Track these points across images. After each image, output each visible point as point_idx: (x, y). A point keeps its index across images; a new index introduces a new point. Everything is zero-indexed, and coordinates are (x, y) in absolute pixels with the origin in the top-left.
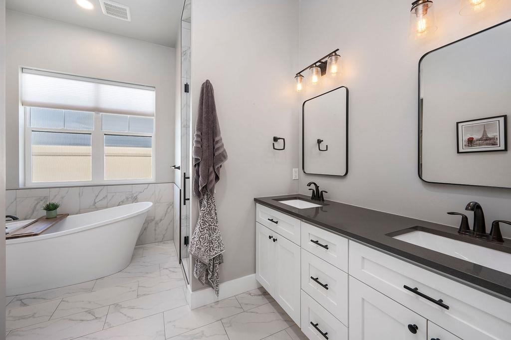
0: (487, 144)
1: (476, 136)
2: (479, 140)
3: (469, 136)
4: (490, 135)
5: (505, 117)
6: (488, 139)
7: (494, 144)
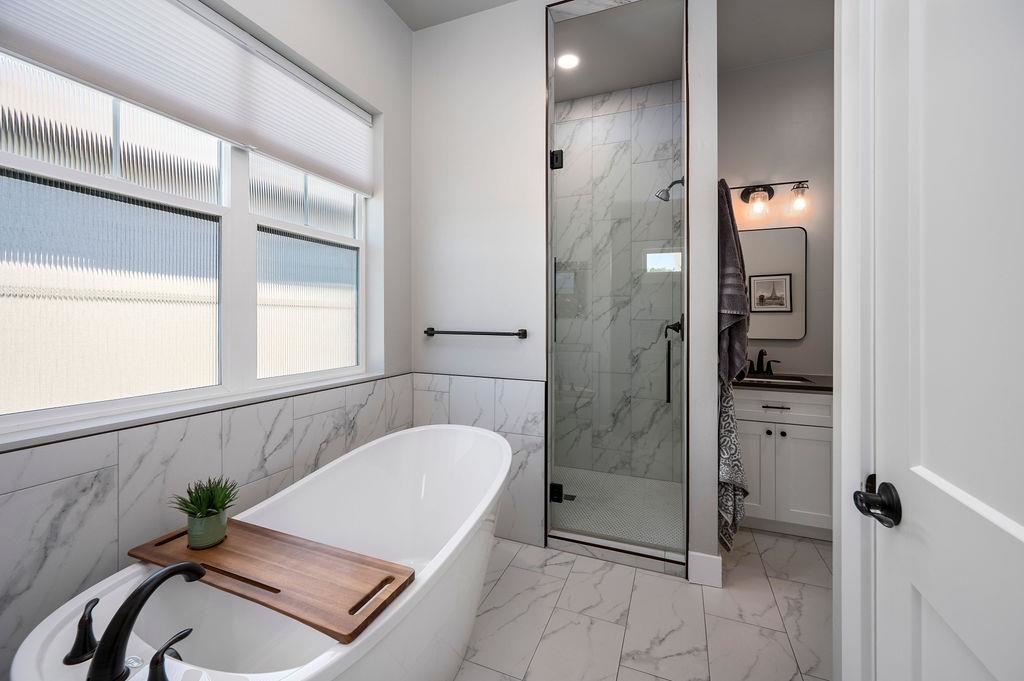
0: (776, 304)
1: (767, 295)
2: (769, 299)
3: (760, 293)
4: (778, 295)
5: (790, 275)
6: (776, 298)
7: (782, 305)
